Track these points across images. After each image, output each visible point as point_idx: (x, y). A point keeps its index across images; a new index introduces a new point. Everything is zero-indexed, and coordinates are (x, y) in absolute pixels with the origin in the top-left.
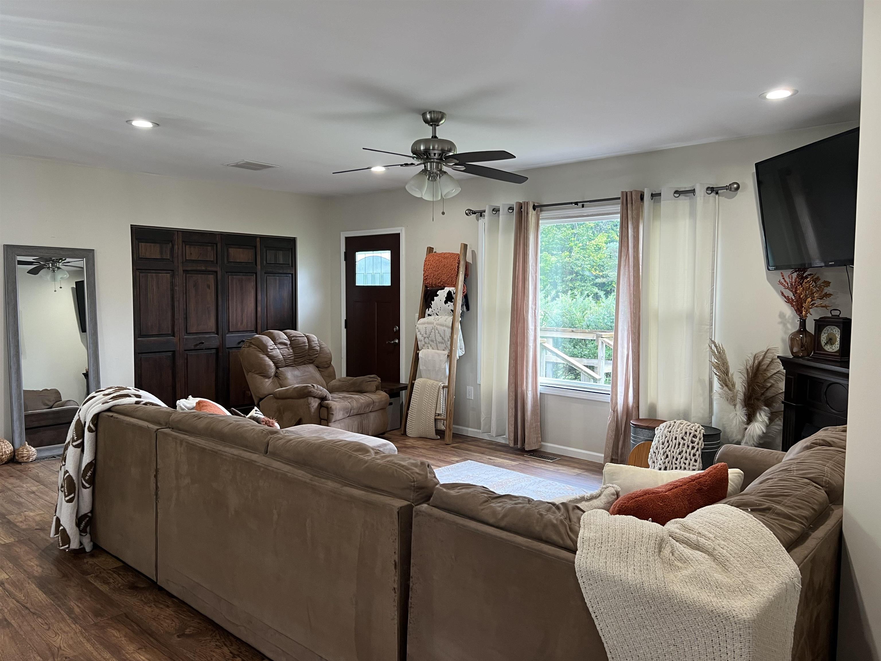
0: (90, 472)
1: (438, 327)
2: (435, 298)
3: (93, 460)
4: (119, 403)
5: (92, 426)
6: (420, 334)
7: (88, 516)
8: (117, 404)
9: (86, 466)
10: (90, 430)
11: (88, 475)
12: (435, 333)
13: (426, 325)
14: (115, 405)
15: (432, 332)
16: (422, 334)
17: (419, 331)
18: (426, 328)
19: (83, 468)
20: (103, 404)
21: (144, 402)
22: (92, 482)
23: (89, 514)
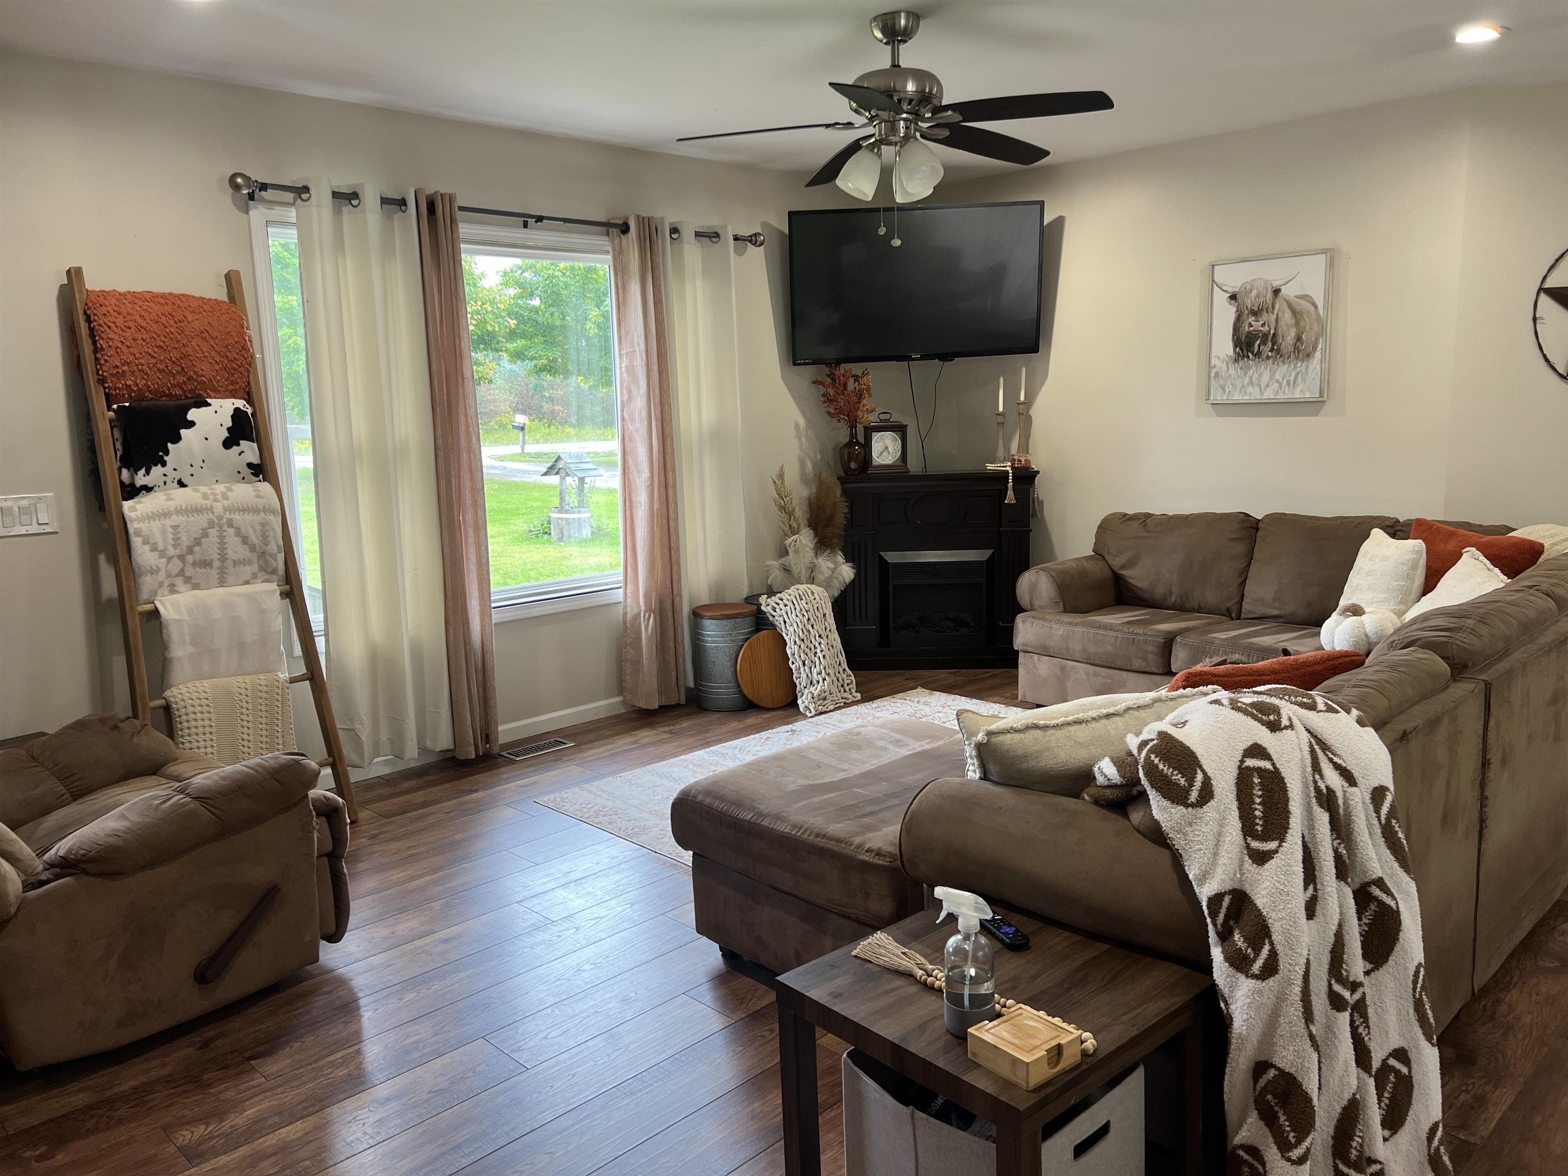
1: (237, 517)
2: (183, 432)
6: (154, 549)
12: (222, 537)
13: (176, 520)
15: (206, 535)
16: (161, 547)
17: (145, 542)
18: (175, 527)
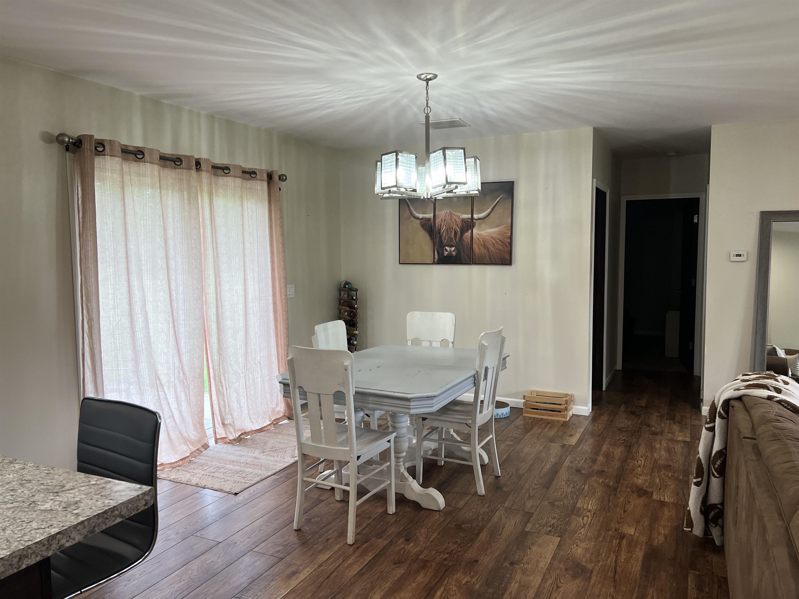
0: (719, 461)
3: (723, 449)
4: (750, 394)
5: (722, 412)
7: (718, 508)
8: (748, 394)
9: (716, 453)
10: (721, 417)
11: (717, 463)
14: (746, 395)
19: (713, 455)
20: (735, 390)
21: (778, 399)
22: (722, 471)
23: (719, 506)
